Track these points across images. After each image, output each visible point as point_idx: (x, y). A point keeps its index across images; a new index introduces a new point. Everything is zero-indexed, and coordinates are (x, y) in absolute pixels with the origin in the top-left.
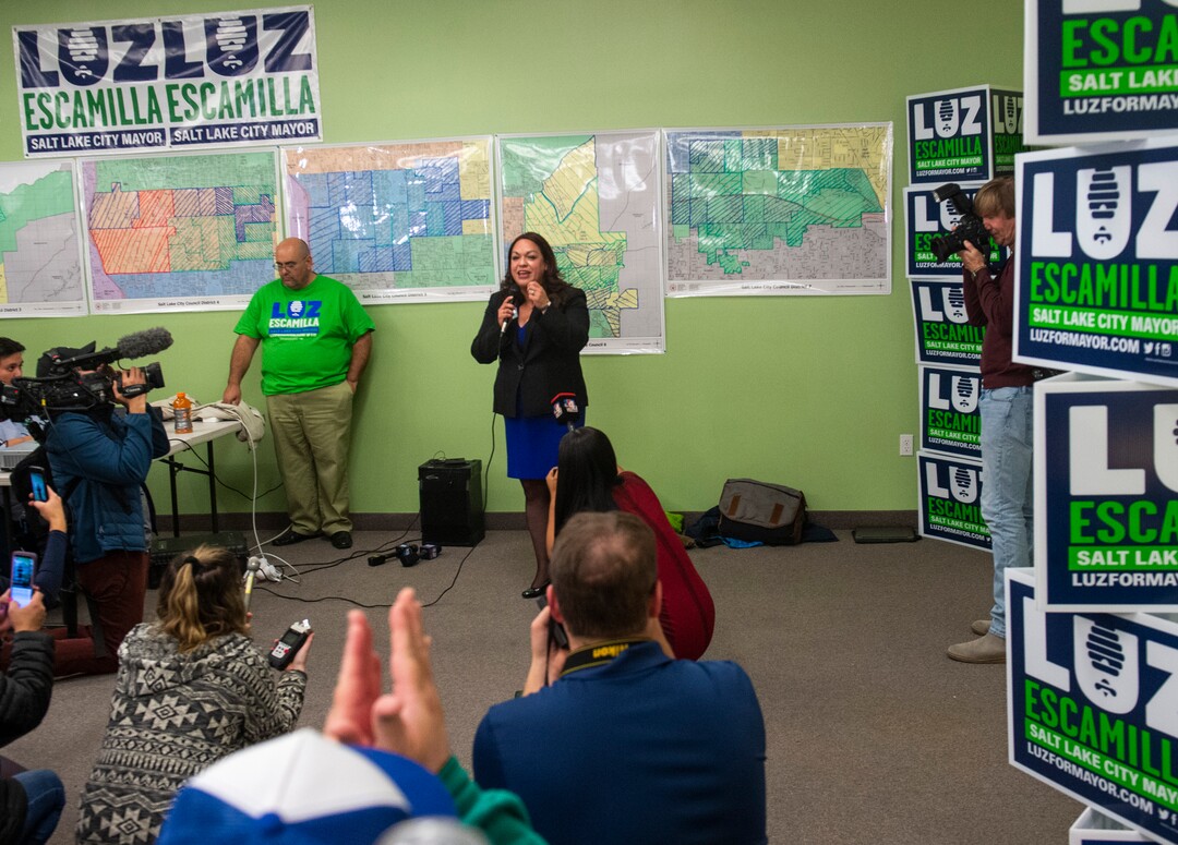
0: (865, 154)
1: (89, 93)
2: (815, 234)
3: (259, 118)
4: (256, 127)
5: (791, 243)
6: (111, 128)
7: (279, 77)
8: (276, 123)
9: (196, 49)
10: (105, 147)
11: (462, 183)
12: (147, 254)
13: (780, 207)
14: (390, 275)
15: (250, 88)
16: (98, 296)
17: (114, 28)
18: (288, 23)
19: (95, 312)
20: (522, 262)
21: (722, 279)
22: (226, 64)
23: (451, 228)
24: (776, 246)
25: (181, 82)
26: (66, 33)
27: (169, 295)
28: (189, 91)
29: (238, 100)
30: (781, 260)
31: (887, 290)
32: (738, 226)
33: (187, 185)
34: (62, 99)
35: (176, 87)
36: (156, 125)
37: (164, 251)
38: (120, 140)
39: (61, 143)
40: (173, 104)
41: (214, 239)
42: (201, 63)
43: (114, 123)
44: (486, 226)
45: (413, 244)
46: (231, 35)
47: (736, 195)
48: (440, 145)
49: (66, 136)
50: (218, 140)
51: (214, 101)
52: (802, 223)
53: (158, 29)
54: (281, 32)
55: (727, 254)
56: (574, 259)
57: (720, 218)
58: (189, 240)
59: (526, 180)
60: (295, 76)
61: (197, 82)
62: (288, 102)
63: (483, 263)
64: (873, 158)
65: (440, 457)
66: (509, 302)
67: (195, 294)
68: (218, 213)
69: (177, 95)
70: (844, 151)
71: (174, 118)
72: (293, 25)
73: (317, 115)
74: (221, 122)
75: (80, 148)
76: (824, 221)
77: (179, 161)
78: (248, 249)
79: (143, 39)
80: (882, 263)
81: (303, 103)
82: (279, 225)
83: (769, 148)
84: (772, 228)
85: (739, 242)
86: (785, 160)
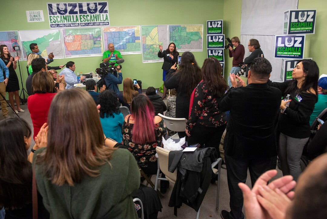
0: (199, 29)
1: (63, 16)
2: (192, 42)
3: (98, 22)
4: (97, 23)
5: (188, 44)
6: (68, 23)
7: (101, 14)
8: (101, 23)
9: (85, 8)
10: (67, 27)
11: (135, 34)
12: (76, 47)
13: (187, 38)
14: (123, 50)
15: (96, 16)
16: (66, 55)
17: (68, 4)
18: (103, 4)
19: (66, 58)
21: (178, 49)
22: (91, 11)
23: (134, 41)
24: (186, 44)
25: (83, 15)
26: (58, 5)
27: (81, 54)
28: (84, 16)
29: (94, 18)
31: (202, 51)
33: (84, 34)
34: (58, 17)
35: (82, 15)
36: (77, 22)
37: (80, 46)
38: (70, 25)
39: (58, 25)
40: (81, 19)
41: (89, 44)
42: (86, 11)
43: (69, 22)
44: (140, 41)
45: (127, 44)
46: (92, 6)
47: (180, 36)
48: (131, 27)
49: (59, 25)
50: (90, 25)
51: (89, 18)
52: (190, 40)
53: (78, 5)
54: (102, 6)
55: (179, 45)
56: (154, 47)
58: (84, 44)
59: (146, 33)
60: (105, 14)
61: (86, 15)
62: (103, 19)
63: (139, 47)
64: (200, 30)
67: (86, 54)
68: (90, 39)
69: (82, 17)
70: (196, 29)
71: (81, 21)
72: (104, 5)
73: (109, 21)
74: (91, 22)
75: (62, 27)
76: (193, 40)
77: (82, 29)
78: (96, 46)
79: (75, 6)
80: (201, 46)
81: (106, 19)
82: (102, 41)
83: (185, 28)
84: (185, 41)
85: (180, 43)
86: (188, 30)
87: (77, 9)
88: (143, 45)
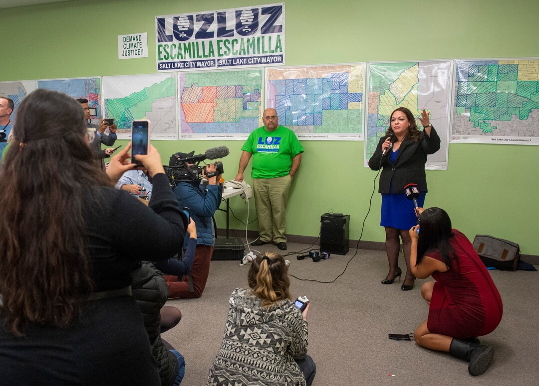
1: (184, 44)
2: (535, 113)
3: (257, 55)
4: (255, 59)
5: (521, 118)
6: (193, 59)
7: (267, 36)
8: (264, 57)
9: (231, 24)
10: (189, 68)
11: (350, 85)
12: (204, 114)
13: (517, 99)
14: (312, 127)
15: (254, 41)
16: (183, 132)
17: (197, 16)
18: (272, 12)
19: (181, 139)
20: (396, 122)
21: (481, 135)
22: (244, 30)
23: (343, 106)
24: (513, 119)
25: (224, 39)
26: (177, 18)
27: (212, 132)
28: (227, 43)
29: (248, 46)
30: (515, 126)
32: (492, 109)
33: (223, 84)
34: (173, 47)
35: (221, 41)
36: (212, 58)
37: (211, 113)
38: (196, 64)
39: (172, 66)
40: (219, 48)
41: (233, 108)
42: (233, 30)
43: (194, 57)
44: (361, 106)
45: (324, 113)
46: (247, 17)
47: (493, 93)
48: (340, 67)
49: (174, 63)
50: (238, 64)
51: (237, 47)
52: (528, 107)
53: (215, 16)
54: (270, 15)
55: (485, 122)
57: (483, 104)
58: (222, 109)
59: (381, 84)
60: (274, 36)
61: (231, 39)
62: (270, 47)
63: (357, 123)
65: (330, 212)
66: (388, 140)
67: (223, 132)
68: (236, 97)
69: (222, 44)
71: (220, 55)
72: (275, 12)
73: (283, 53)
74: (240, 56)
75: (179, 68)
77: (220, 73)
78: (247, 113)
79: (209, 20)
81: (277, 47)
82: (262, 103)
83: (513, 69)
84: (511, 110)
85: (492, 117)
86: (521, 76)
87: (214, 27)
88: (369, 117)
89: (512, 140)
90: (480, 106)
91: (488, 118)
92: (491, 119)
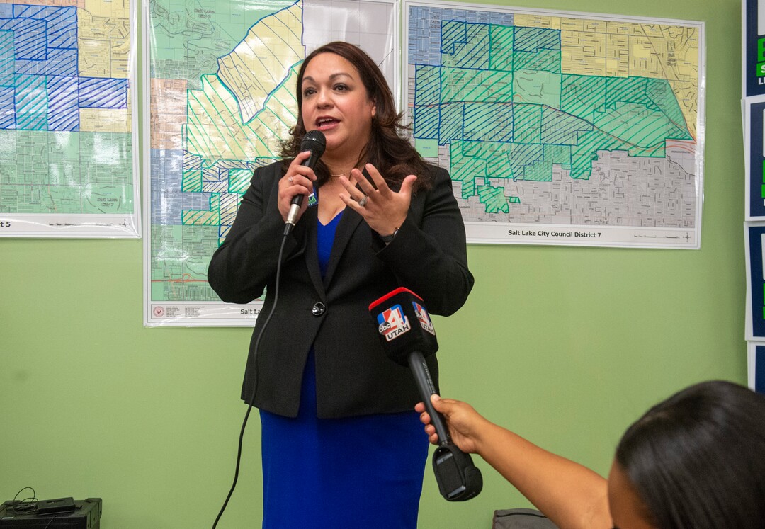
0: (672, 61)
2: (607, 162)
5: (575, 173)
13: (564, 122)
20: (322, 98)
21: (482, 220)
24: (556, 176)
30: (562, 197)
31: (695, 243)
32: (505, 147)
47: (505, 103)
52: (590, 146)
55: (489, 185)
57: (481, 134)
59: (191, 54)
64: (682, 69)
65: (25, 497)
70: (646, 54)
76: (620, 146)
80: (690, 207)
83: (550, 41)
84: (550, 151)
85: (506, 170)
86: (570, 60)
88: (154, 160)
89: (557, 234)
90: (475, 138)
91: (498, 173)
92: (504, 176)
